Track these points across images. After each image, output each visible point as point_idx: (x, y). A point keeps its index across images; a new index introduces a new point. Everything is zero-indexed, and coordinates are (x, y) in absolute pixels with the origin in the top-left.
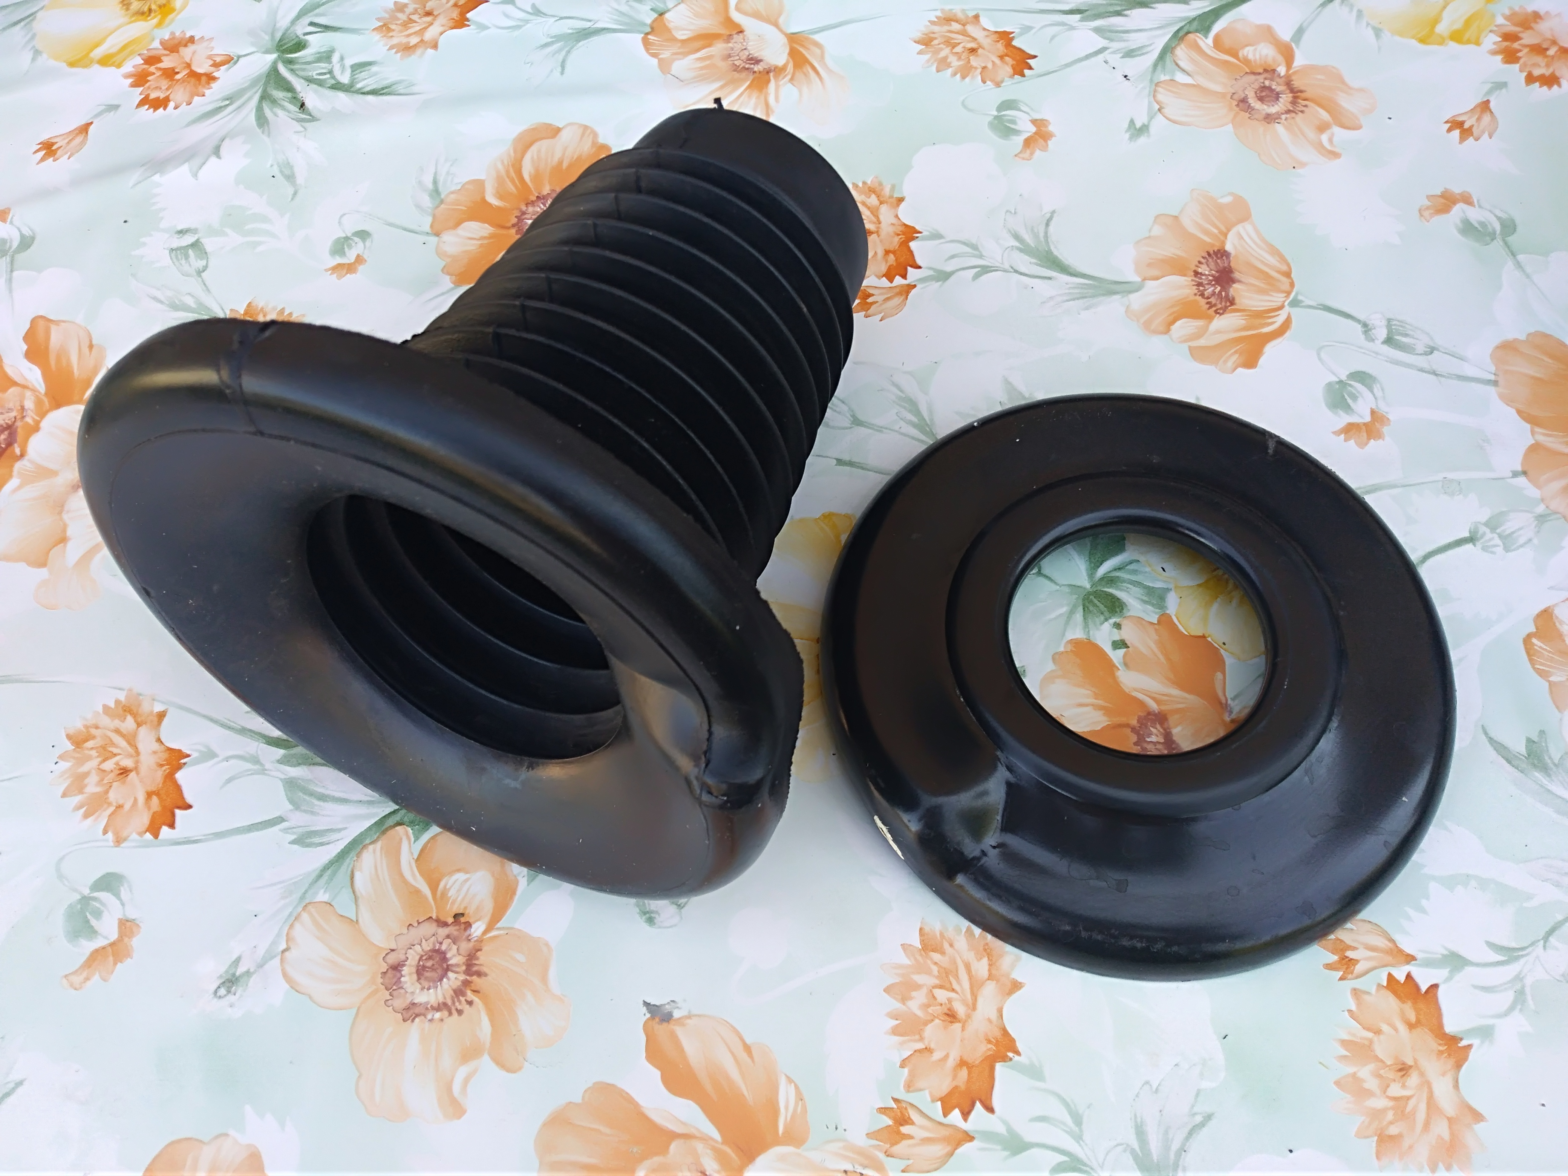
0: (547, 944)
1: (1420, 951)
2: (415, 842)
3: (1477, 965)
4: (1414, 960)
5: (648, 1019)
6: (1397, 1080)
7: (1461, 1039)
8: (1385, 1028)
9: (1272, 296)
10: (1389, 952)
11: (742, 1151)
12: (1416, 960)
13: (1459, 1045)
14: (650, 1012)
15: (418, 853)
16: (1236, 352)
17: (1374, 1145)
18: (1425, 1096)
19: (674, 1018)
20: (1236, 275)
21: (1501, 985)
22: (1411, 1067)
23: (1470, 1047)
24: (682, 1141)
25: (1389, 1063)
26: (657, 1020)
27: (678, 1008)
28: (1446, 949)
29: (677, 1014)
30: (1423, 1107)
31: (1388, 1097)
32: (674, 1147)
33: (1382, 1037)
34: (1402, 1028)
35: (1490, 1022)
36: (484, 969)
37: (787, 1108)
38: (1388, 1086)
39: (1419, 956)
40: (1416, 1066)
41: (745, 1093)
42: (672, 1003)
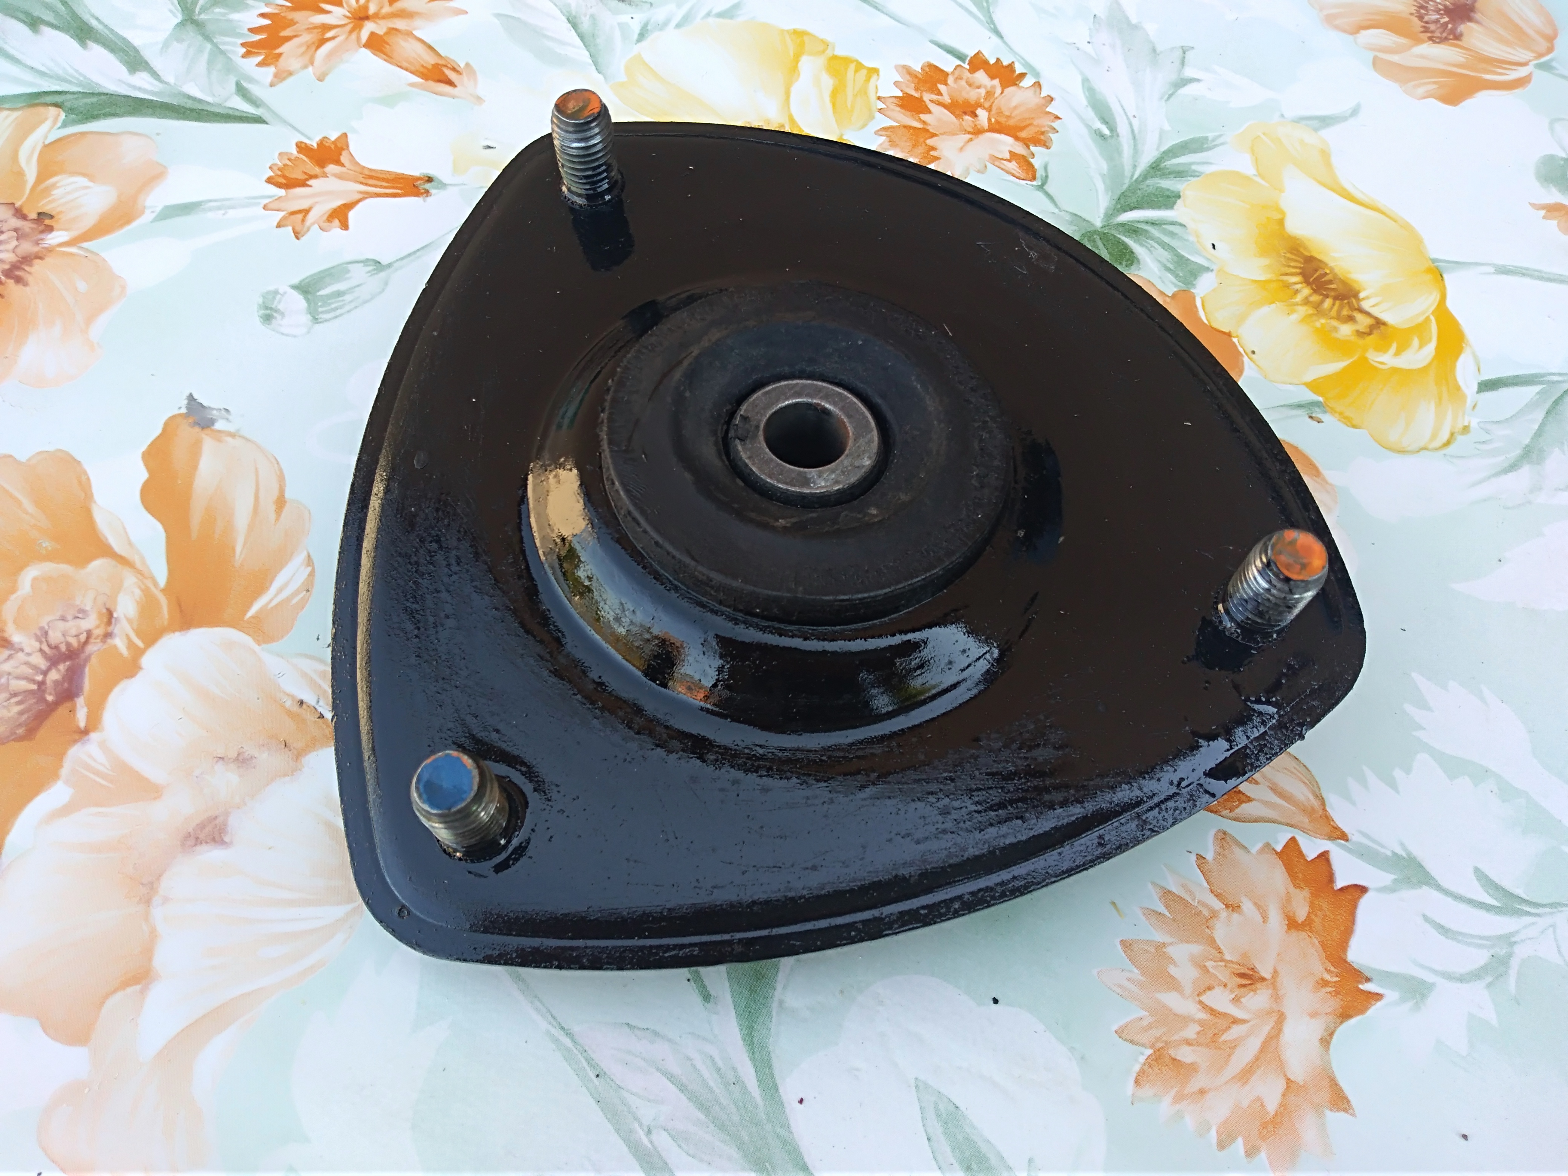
0: (123, 288)
1: (1361, 832)
2: (59, 128)
3: (1446, 892)
4: (1343, 839)
5: (180, 415)
6: (1229, 986)
7: (1368, 980)
8: (1247, 906)
9: (1516, 50)
10: (1309, 812)
11: (181, 611)
12: (1347, 840)
13: (1361, 986)
14: (188, 408)
15: (52, 140)
16: (1435, 83)
17: (1142, 1059)
18: (1266, 1029)
19: (213, 428)
20: (1477, 16)
21: (1472, 936)
22: (1263, 979)
23: (1378, 997)
24: (114, 563)
25: (1228, 957)
26: (191, 420)
27: (227, 419)
28: (1404, 848)
29: (219, 425)
30: (1254, 1045)
31: (1200, 1002)
32: (97, 564)
33: (1235, 916)
34: (1276, 920)
35: (1430, 978)
36: (30, 279)
37: (280, 591)
38: (1210, 988)
39: (1354, 837)
40: (1273, 982)
41: (238, 549)
42: (223, 412)
